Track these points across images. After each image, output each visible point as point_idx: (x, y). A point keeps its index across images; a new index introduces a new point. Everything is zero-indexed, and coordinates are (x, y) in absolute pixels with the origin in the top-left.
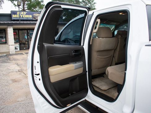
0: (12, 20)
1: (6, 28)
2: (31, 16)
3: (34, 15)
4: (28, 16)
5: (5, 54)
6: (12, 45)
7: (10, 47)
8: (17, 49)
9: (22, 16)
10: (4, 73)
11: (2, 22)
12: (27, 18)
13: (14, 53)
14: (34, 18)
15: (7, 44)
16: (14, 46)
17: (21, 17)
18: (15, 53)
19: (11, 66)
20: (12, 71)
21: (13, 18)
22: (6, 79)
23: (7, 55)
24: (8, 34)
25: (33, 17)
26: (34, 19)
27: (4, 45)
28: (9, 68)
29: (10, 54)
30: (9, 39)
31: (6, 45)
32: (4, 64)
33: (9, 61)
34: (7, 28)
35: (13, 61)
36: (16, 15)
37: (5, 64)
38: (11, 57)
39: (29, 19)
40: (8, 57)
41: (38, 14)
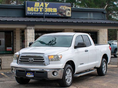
0: (26, 17)
2: (55, 10)
3: (61, 7)
4: (50, 10)
9: (39, 9)
12: (49, 13)
14: (61, 13)
17: (41, 11)
21: (28, 13)
25: (58, 11)
26: (60, 15)
36: (32, 8)
39: (53, 14)
41: (67, 6)
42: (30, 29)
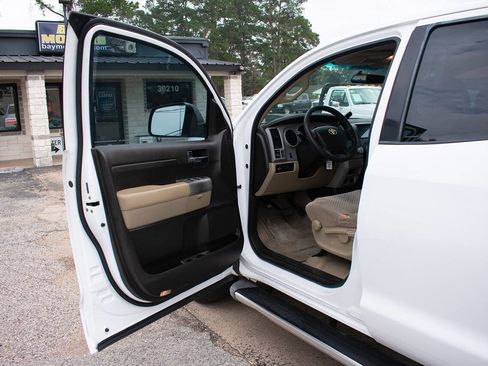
0: (40, 54)
1: (19, 81)
5: (19, 169)
6: (41, 137)
7: (36, 142)
8: (57, 150)
10: (30, 234)
11: (6, 59)
13: (49, 162)
14: (115, 46)
15: (24, 133)
16: (49, 142)
18: (51, 165)
19: (47, 210)
20: (54, 226)
21: (42, 47)
22: (42, 256)
23: (25, 170)
24: (27, 100)
25: (109, 42)
26: (113, 50)
27: (12, 138)
28: (41, 216)
29: (36, 168)
30: (32, 117)
31: (20, 138)
32: (21, 202)
33: (36, 191)
34: (26, 78)
35: (52, 193)
36: (52, 36)
37: (25, 202)
38: (41, 177)
40: (29, 179)
42: (34, 79)
